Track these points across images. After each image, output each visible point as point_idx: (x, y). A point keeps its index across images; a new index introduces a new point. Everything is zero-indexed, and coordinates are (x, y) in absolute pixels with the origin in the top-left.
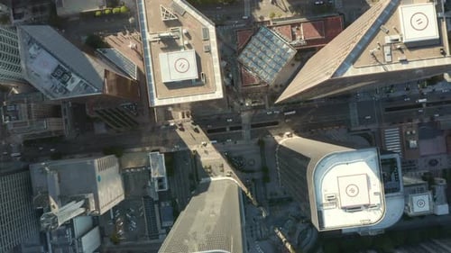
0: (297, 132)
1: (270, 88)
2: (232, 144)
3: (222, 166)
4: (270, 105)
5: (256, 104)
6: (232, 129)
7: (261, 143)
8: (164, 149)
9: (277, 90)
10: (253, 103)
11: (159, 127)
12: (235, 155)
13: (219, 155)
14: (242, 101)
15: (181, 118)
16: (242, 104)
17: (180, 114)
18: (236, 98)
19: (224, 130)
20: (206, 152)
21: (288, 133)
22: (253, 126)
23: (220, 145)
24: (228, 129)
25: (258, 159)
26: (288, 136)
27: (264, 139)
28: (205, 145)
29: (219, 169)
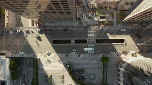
0: (142, 52)
1: (120, 4)
2: (76, 56)
3: (63, 77)
4: (118, 23)
5: (104, 20)
6: (76, 41)
7: (105, 59)
8: (10, 54)
9: (127, 7)
10: (102, 18)
11: (8, 32)
12: (78, 67)
13: (62, 65)
14: (90, 15)
15: (30, 25)
16: (90, 18)
17: (30, 21)
18: (85, 11)
19: (69, 42)
20: (49, 61)
21: (133, 52)
22: (98, 41)
23: (64, 56)
24: (73, 42)
25: (99, 74)
26: (133, 55)
27: (108, 55)
28: (49, 54)
29: (60, 80)
